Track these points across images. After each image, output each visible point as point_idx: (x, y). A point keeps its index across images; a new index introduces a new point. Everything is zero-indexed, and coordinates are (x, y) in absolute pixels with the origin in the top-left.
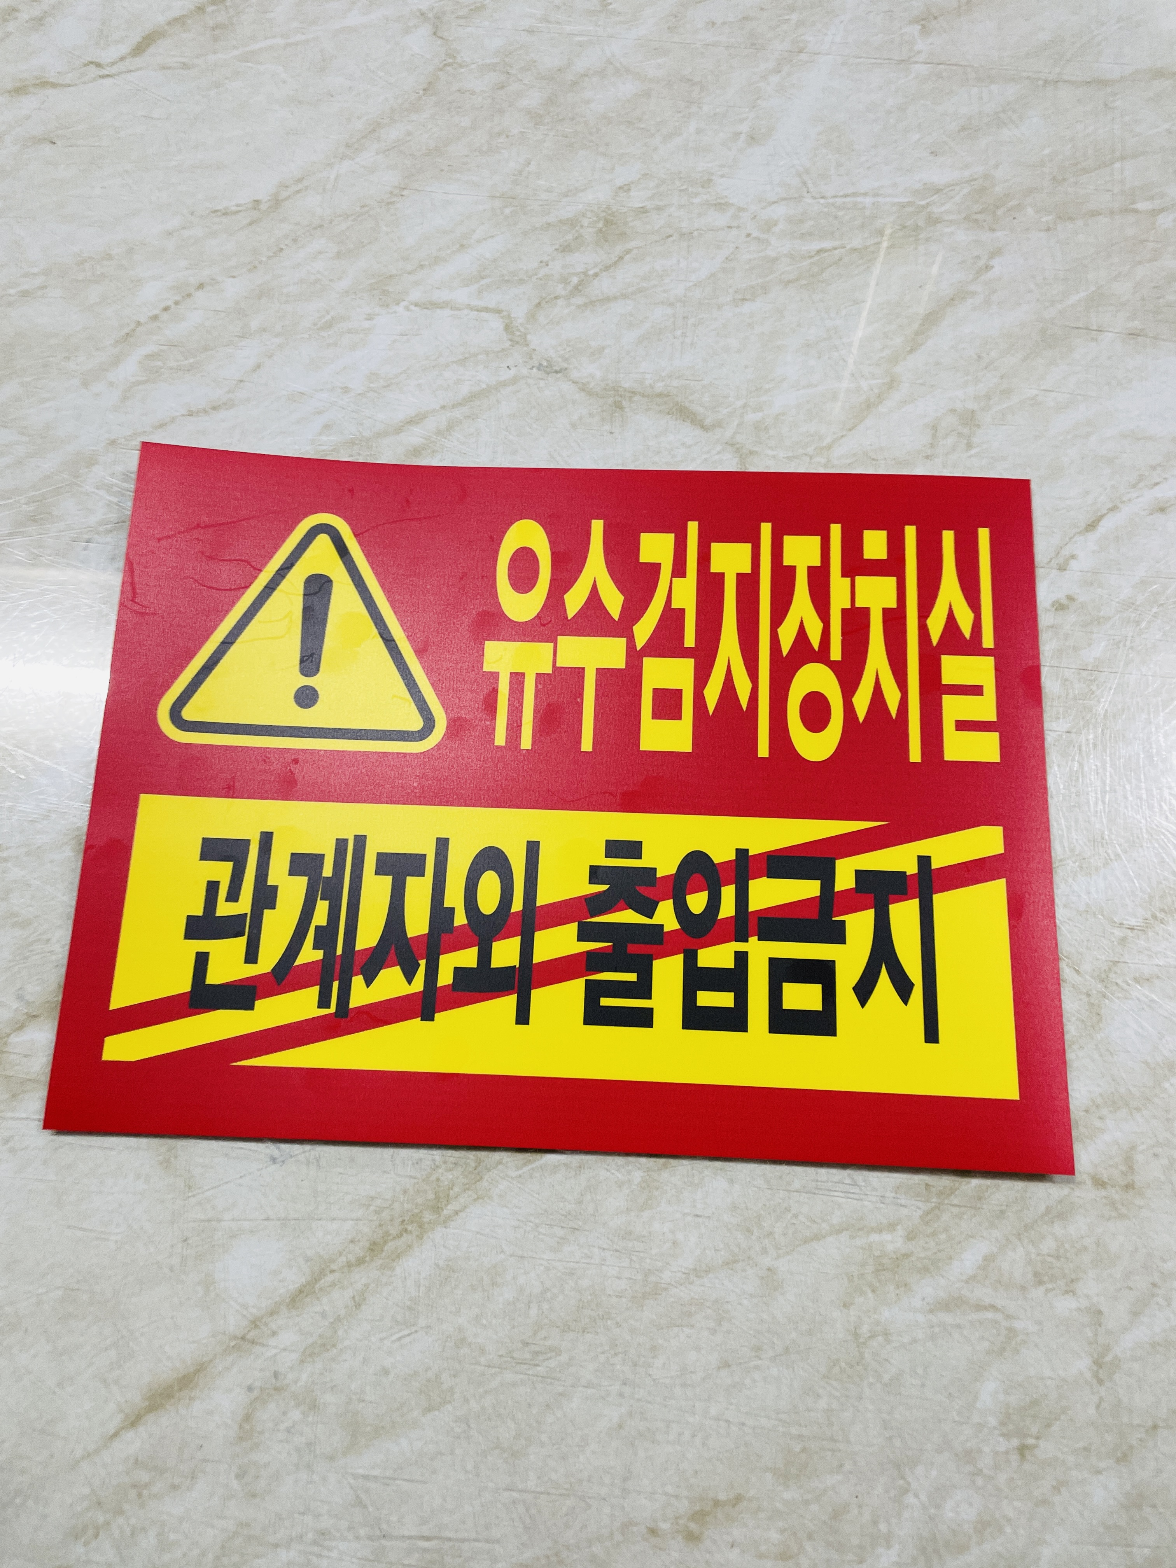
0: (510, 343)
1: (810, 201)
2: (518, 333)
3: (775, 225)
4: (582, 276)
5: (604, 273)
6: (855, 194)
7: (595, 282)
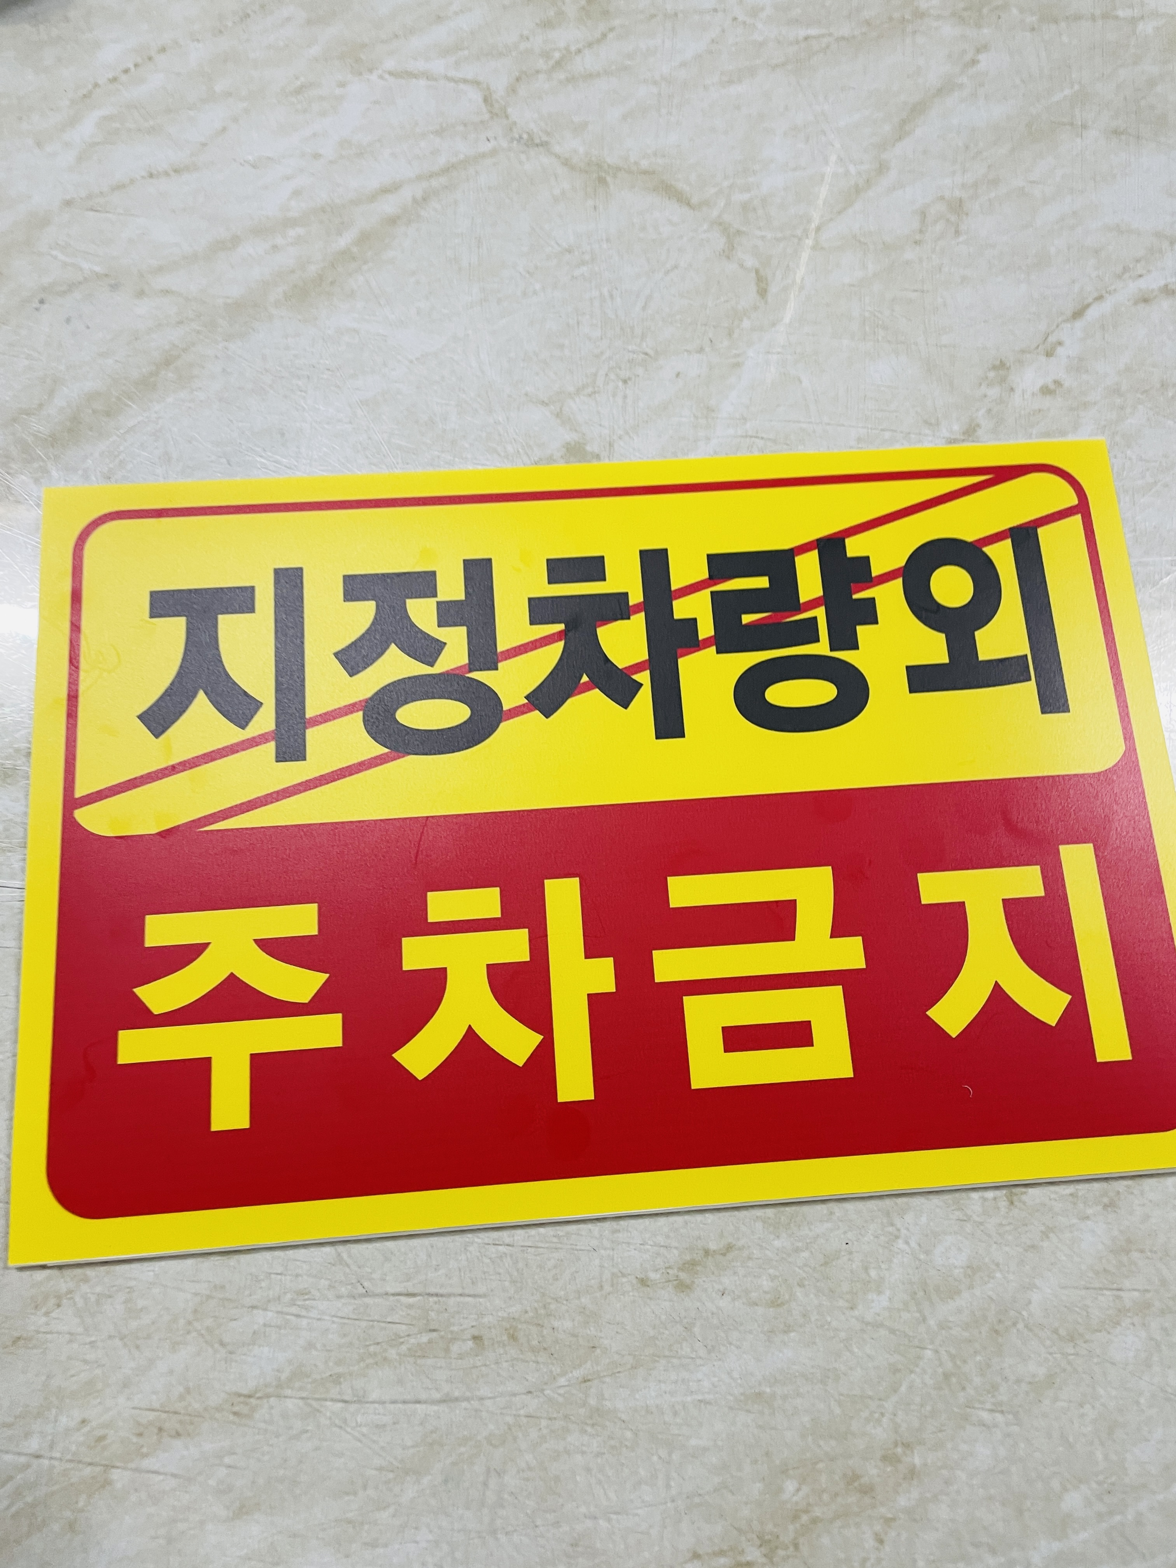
0: (489, 115)
2: (497, 106)
4: (564, 51)
5: (587, 50)
7: (578, 59)
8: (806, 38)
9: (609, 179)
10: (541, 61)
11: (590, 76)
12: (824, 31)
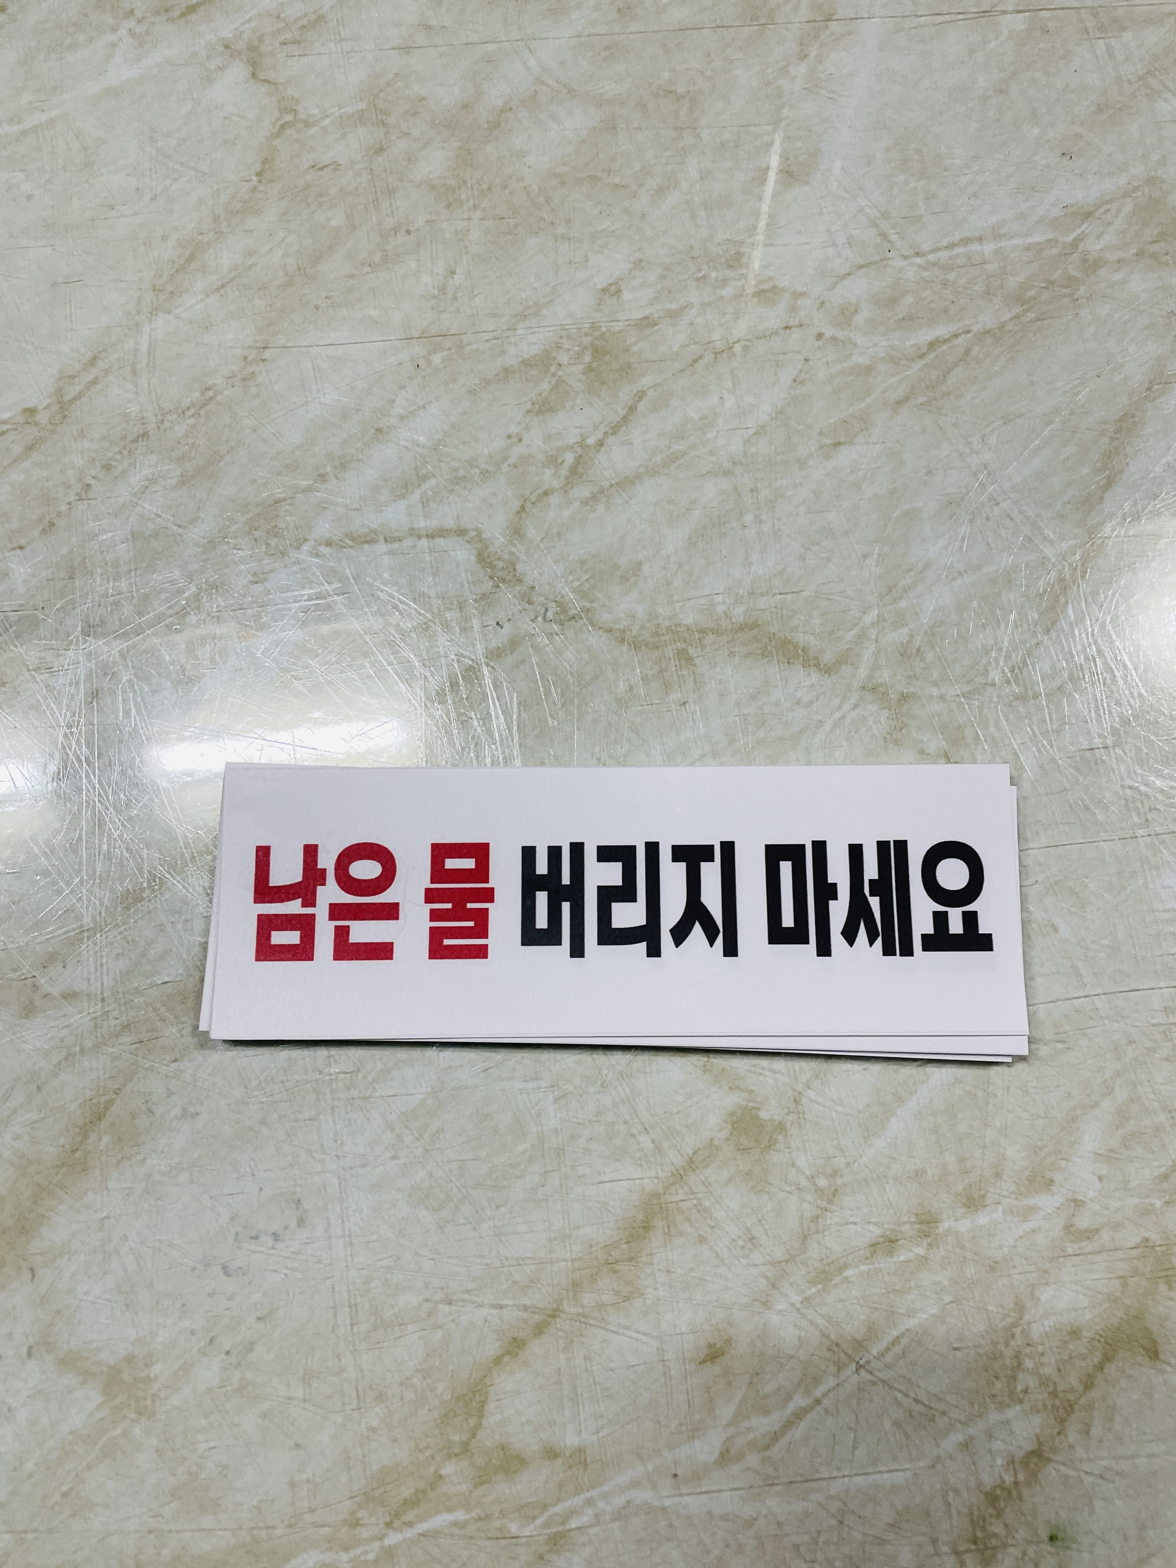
0: (491, 583)
1: (898, 263)
2: (500, 564)
3: (856, 312)
4: (577, 448)
5: (612, 438)
6: (966, 241)
7: (602, 457)
8: (932, 345)
9: (691, 651)
10: (548, 473)
11: (627, 483)
12: (953, 328)
